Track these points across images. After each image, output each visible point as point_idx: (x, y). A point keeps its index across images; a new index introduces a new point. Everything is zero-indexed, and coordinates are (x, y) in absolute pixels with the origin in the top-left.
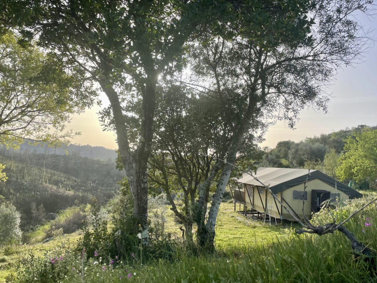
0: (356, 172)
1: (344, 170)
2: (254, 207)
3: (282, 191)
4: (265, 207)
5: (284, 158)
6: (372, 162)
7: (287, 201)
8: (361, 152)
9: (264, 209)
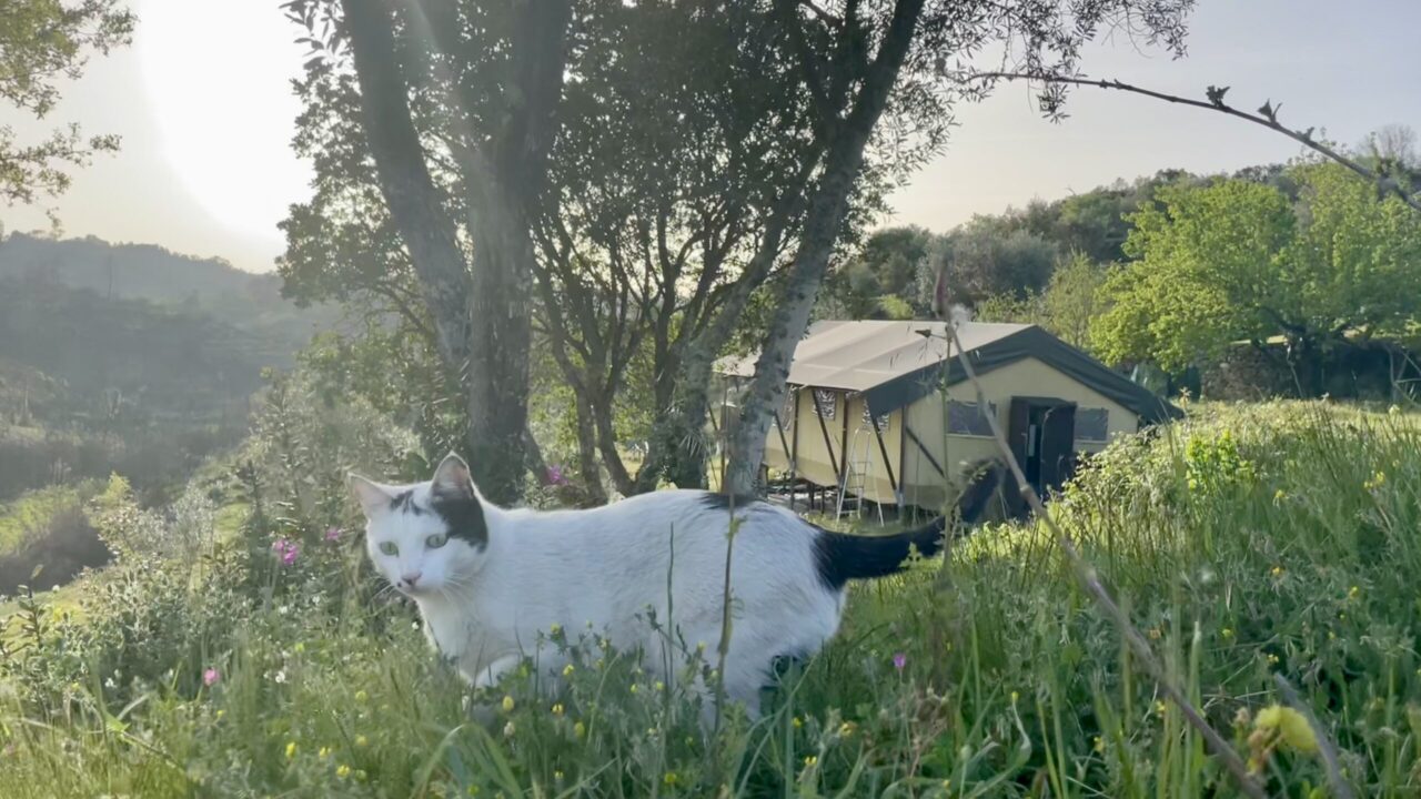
0: (1163, 332)
1: (1119, 327)
2: (795, 467)
3: (909, 404)
4: (839, 466)
5: (890, 292)
6: (1223, 295)
7: (922, 439)
8: (1185, 259)
9: (836, 470)
